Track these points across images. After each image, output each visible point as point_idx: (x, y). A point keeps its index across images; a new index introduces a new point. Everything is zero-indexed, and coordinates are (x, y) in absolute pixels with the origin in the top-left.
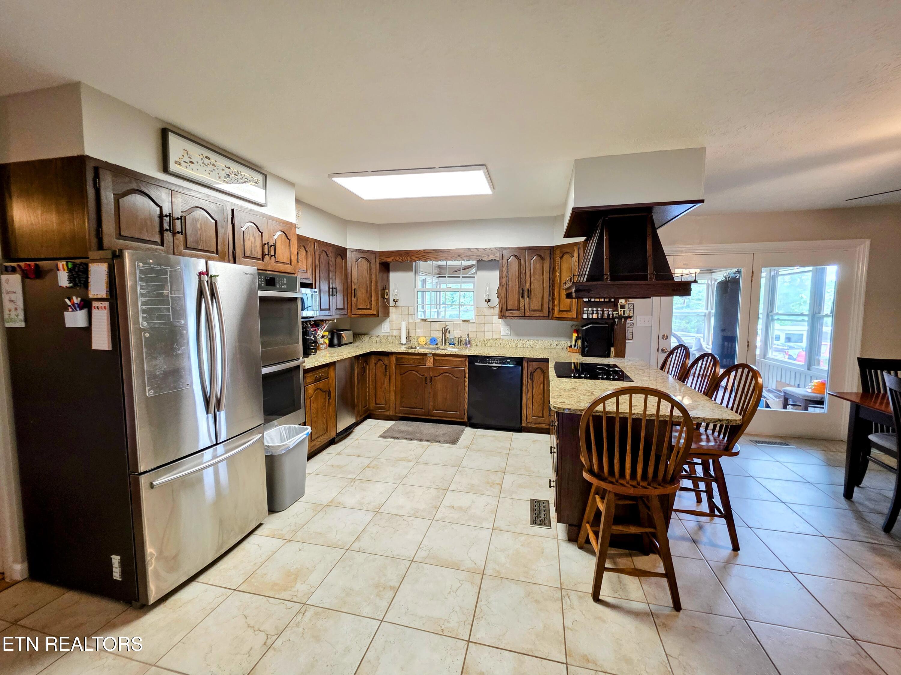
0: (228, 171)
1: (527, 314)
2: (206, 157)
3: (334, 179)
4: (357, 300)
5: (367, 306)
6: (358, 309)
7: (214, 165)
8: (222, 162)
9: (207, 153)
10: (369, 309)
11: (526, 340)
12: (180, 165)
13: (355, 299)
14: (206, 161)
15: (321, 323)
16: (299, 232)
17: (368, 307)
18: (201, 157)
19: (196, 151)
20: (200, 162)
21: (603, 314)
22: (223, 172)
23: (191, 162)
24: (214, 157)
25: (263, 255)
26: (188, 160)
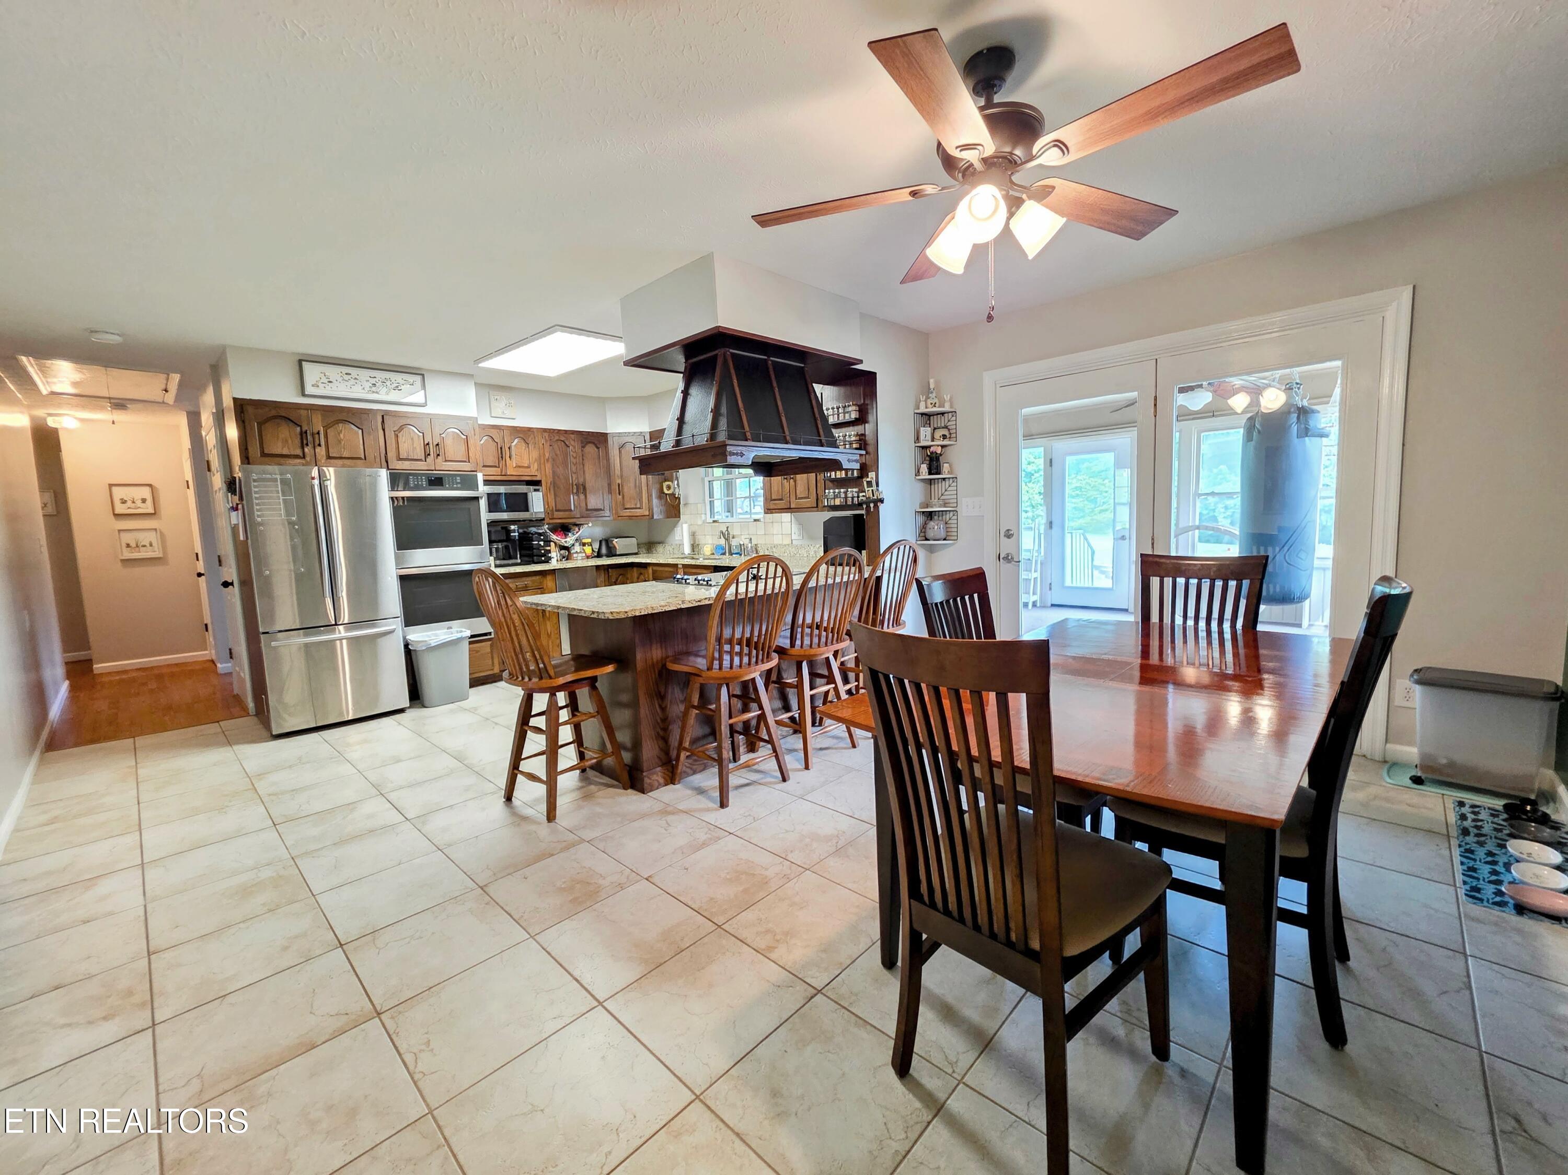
0: (373, 381)
1: (792, 506)
2: (346, 374)
3: (480, 365)
4: (623, 497)
5: (636, 504)
6: (626, 509)
7: (356, 379)
8: (364, 374)
9: (346, 370)
10: (640, 508)
11: (818, 546)
12: (318, 386)
13: (621, 497)
14: (346, 377)
15: (573, 528)
16: (480, 422)
17: (638, 506)
18: (340, 374)
19: (333, 372)
20: (340, 379)
21: (846, 498)
22: (368, 383)
23: (330, 382)
24: (354, 372)
25: (427, 455)
26: (326, 381)
